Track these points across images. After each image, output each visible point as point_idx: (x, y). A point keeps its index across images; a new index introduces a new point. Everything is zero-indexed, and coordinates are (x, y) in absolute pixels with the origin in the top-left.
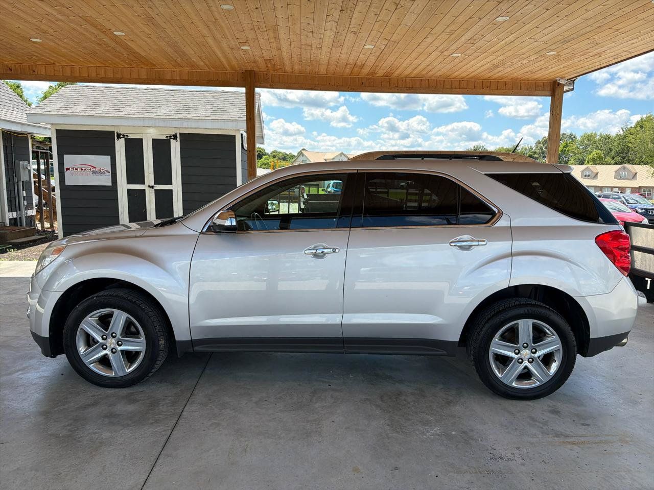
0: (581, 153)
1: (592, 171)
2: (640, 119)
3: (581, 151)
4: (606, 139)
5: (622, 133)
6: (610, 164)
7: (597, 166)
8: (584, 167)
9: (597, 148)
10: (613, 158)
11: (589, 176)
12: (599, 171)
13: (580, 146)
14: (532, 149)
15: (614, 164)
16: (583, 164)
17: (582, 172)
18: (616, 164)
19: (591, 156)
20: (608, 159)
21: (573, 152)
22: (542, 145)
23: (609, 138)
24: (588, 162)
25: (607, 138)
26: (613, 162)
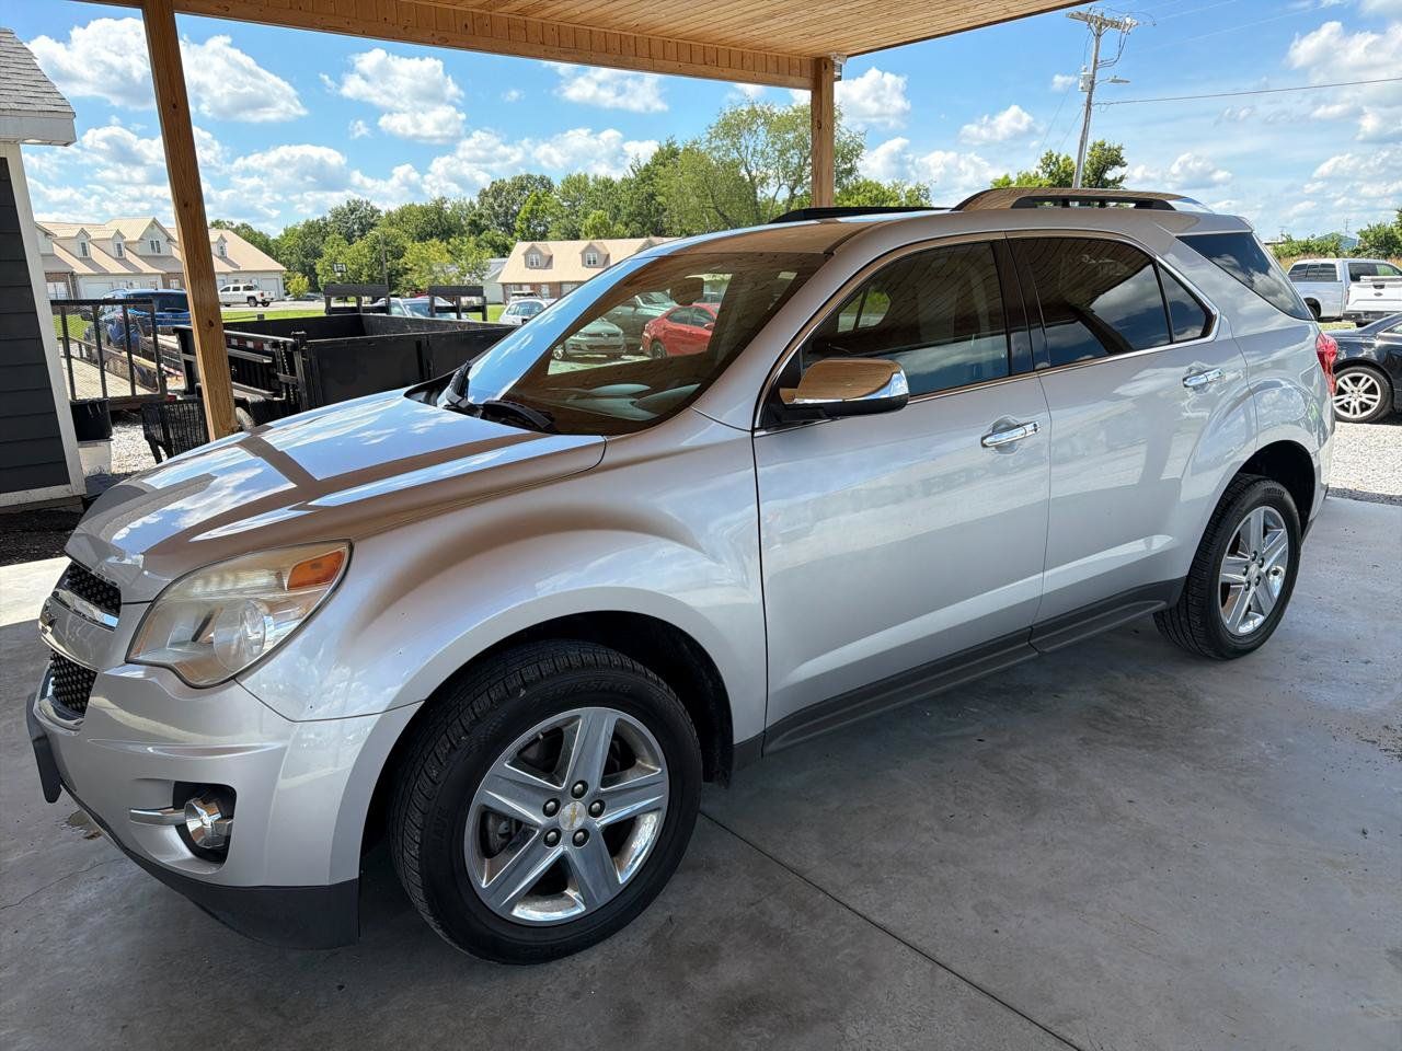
0: (567, 216)
1: (598, 252)
2: (657, 150)
3: (567, 213)
4: (607, 188)
5: (632, 176)
6: (623, 237)
7: (605, 242)
8: (582, 244)
9: (595, 205)
10: (627, 225)
11: (595, 262)
12: (610, 251)
13: (564, 201)
14: (474, 208)
15: (630, 238)
16: (577, 238)
17: (583, 253)
18: (633, 236)
19: (589, 222)
20: (619, 227)
21: (552, 214)
22: (491, 200)
23: (612, 185)
24: (586, 234)
25: (608, 184)
26: (628, 233)
